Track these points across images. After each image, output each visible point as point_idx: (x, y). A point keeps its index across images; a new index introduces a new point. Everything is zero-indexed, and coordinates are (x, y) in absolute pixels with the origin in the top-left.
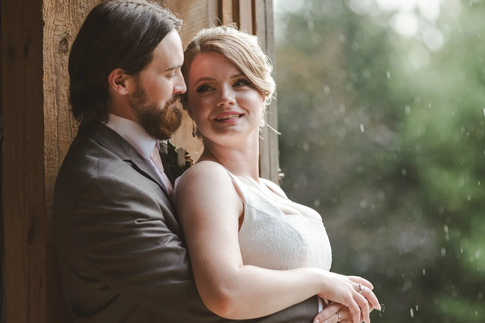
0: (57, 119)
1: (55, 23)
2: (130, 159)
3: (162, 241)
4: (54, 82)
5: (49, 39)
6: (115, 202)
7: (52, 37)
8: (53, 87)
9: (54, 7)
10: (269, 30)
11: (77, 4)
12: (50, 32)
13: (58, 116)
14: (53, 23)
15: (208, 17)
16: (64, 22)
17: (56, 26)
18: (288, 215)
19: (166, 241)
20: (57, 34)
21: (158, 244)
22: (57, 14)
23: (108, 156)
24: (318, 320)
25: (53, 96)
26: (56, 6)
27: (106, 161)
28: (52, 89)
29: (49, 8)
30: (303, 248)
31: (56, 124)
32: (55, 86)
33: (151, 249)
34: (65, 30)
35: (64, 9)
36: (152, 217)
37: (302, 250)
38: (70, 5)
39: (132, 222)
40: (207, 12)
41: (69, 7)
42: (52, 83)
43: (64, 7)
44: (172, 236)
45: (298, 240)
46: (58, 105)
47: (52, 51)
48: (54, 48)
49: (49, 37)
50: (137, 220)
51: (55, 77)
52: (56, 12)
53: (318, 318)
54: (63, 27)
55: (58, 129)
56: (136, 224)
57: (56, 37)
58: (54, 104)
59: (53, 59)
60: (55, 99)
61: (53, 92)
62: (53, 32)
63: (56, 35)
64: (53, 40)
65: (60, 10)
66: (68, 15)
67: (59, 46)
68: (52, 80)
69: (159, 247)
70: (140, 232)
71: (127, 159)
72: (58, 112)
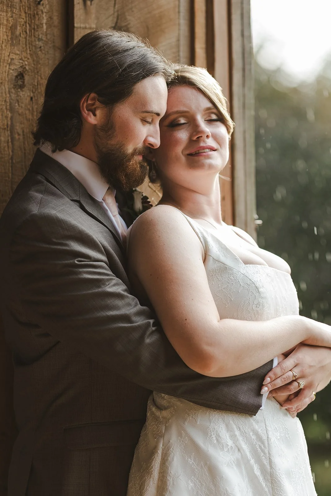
0: (12, 159)
1: (11, 57)
2: (78, 199)
3: (104, 284)
4: (9, 119)
5: (4, 73)
6: (54, 240)
7: (7, 71)
8: (7, 124)
9: (9, 40)
10: (247, 67)
11: (34, 36)
12: (4, 66)
13: (13, 155)
14: (9, 56)
15: (179, 51)
16: (21, 55)
17: (12, 59)
18: (246, 265)
19: (109, 284)
20: (13, 68)
21: (99, 287)
22: (13, 46)
23: (53, 194)
24: (269, 379)
25: (7, 135)
26: (12, 38)
27: (50, 198)
28: (6, 127)
29: (4, 41)
30: (260, 301)
31: (11, 165)
32: (9, 123)
33: (90, 292)
34: (21, 63)
35: (21, 42)
36: (94, 258)
37: (259, 304)
38: (28, 38)
39: (71, 261)
40: (178, 46)
41: (26, 40)
42: (6, 121)
43: (21, 40)
44: (116, 280)
45: (254, 292)
46: (12, 144)
47: (7, 86)
48: (9, 83)
49: (4, 71)
50: (77, 259)
51: (10, 114)
52: (12, 45)
53: (269, 376)
54: (19, 61)
55: (12, 170)
56: (76, 263)
57: (11, 71)
58: (8, 142)
59: (8, 95)
60: (10, 138)
61: (8, 131)
62: (8, 66)
63: (11, 69)
64: (8, 75)
65: (16, 42)
66: (25, 48)
67: (14, 81)
68: (6, 117)
69: (100, 290)
70: (80, 273)
71: (75, 198)
72: (12, 152)
